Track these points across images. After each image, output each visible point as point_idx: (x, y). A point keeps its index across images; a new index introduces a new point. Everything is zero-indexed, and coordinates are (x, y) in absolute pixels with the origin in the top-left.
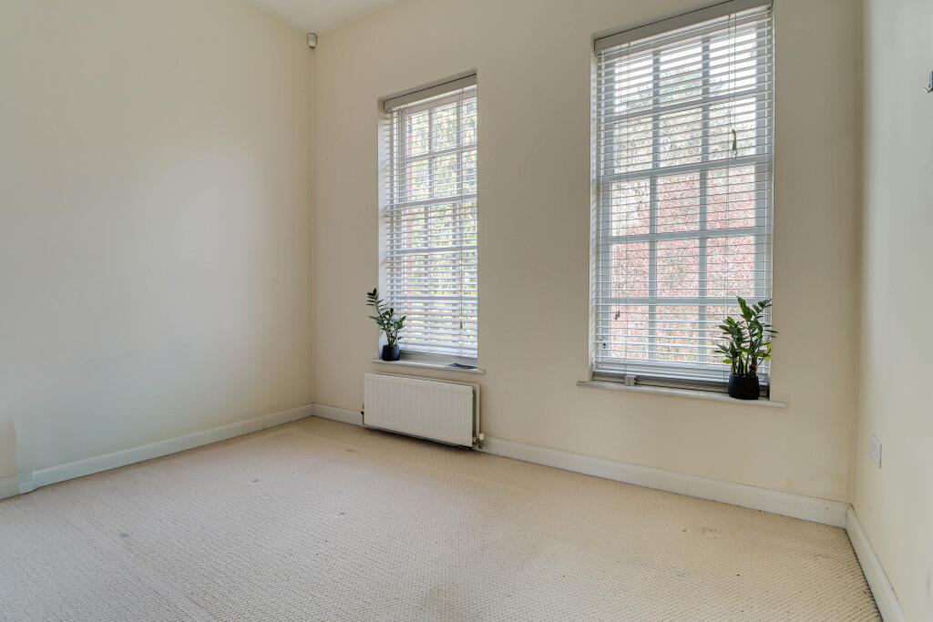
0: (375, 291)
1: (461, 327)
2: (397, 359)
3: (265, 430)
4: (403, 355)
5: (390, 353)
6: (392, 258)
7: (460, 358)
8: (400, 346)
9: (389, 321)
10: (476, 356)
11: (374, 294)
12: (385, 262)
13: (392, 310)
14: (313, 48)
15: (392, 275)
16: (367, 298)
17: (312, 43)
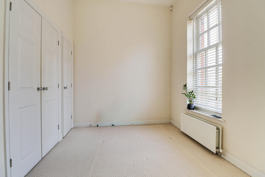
0: (186, 84)
1: (216, 100)
2: (193, 109)
3: (155, 124)
4: (195, 108)
5: (190, 107)
6: (193, 72)
7: (216, 113)
8: (195, 104)
9: (191, 95)
10: (221, 113)
11: (185, 86)
12: (190, 74)
13: (193, 91)
14: (171, 10)
15: (193, 79)
16: (183, 86)
17: (171, 9)
